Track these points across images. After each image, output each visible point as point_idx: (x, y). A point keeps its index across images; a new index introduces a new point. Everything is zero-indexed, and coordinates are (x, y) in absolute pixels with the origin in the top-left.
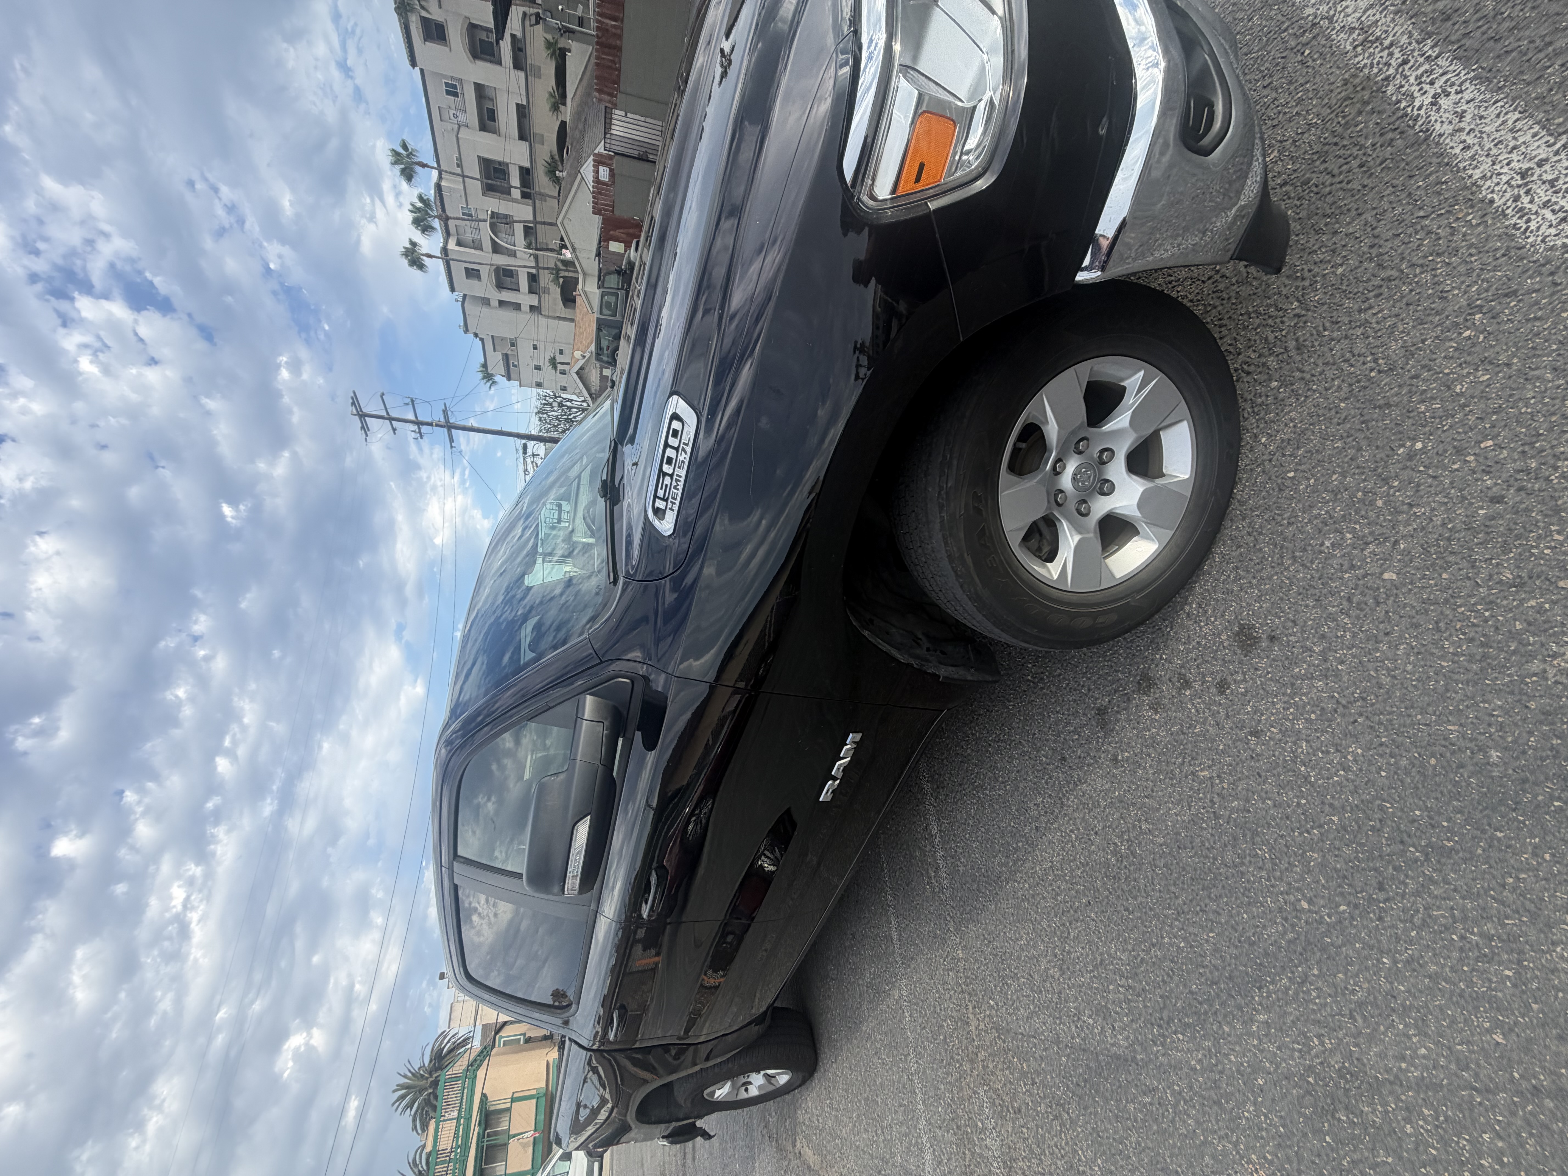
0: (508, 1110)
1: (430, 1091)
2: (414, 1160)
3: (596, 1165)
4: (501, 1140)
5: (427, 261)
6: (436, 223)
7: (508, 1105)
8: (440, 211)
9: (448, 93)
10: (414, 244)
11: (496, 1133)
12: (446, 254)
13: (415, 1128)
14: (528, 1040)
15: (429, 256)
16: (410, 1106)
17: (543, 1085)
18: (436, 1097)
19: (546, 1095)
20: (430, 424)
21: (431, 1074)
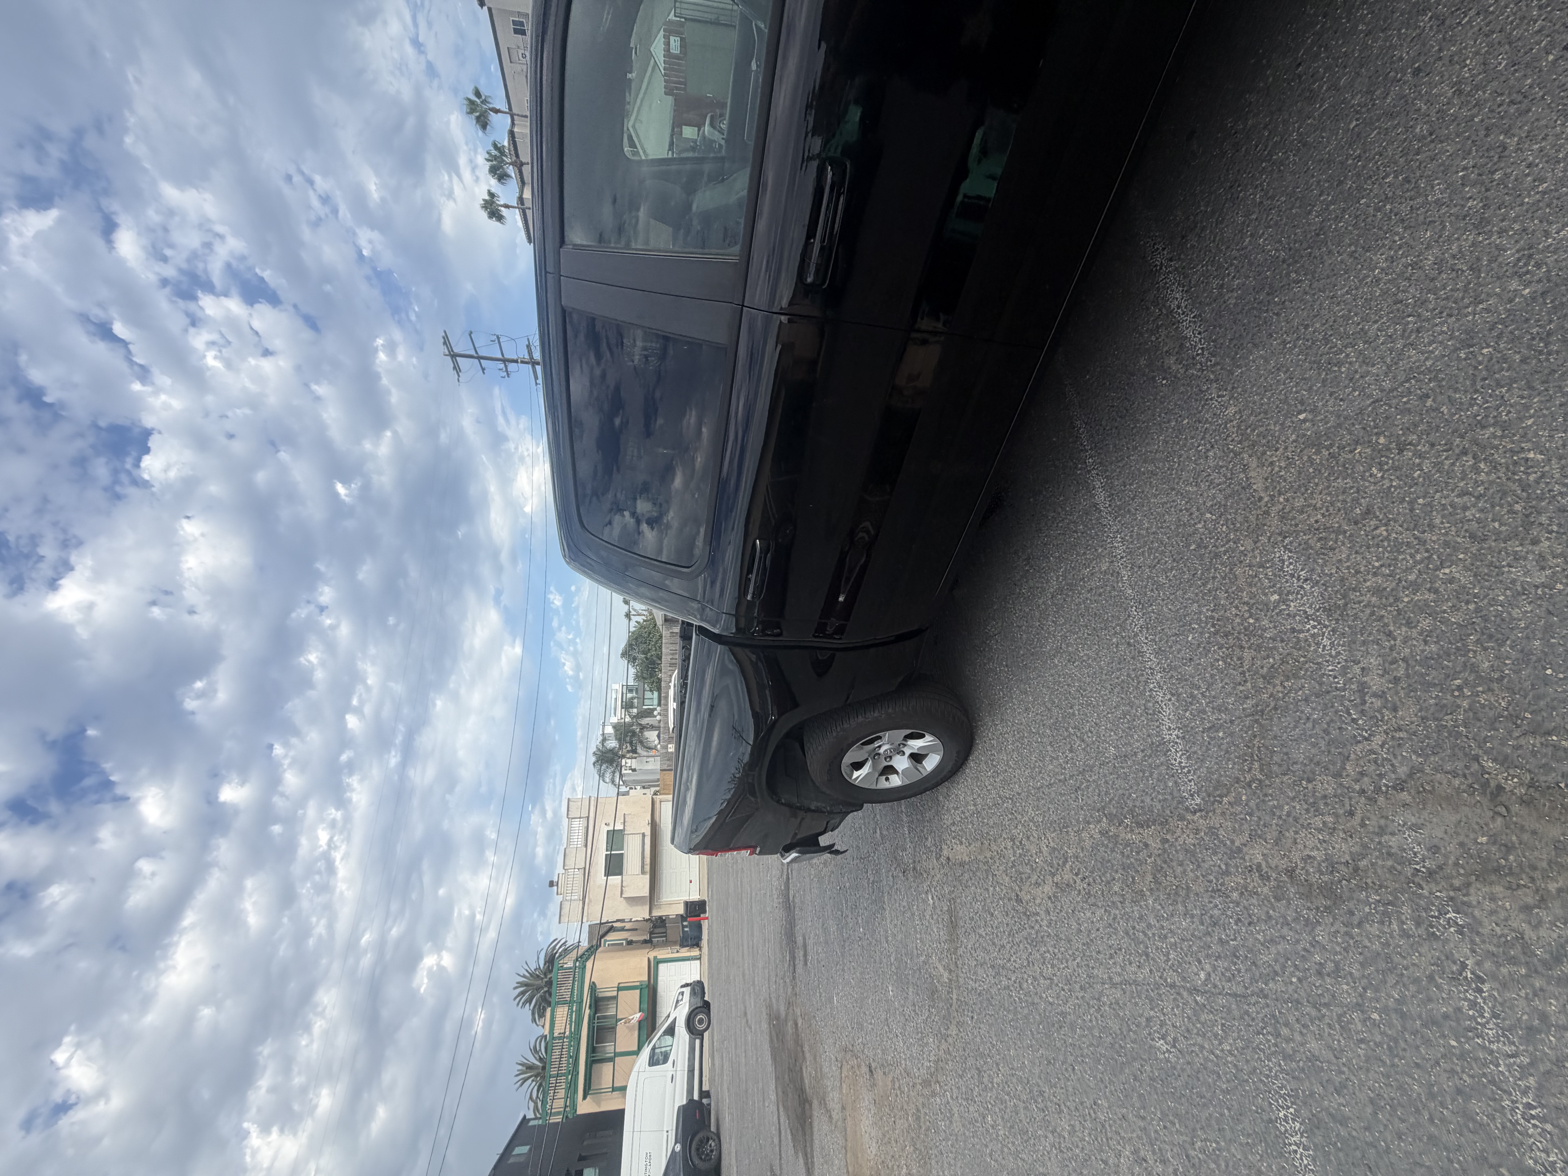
0: (615, 998)
1: (546, 989)
2: (535, 1047)
3: (698, 1042)
4: (609, 1023)
5: (504, 211)
6: (511, 170)
7: (615, 994)
8: (514, 158)
9: (516, 31)
10: (491, 195)
11: (605, 1017)
12: (522, 204)
13: (534, 1020)
14: (630, 943)
15: (507, 206)
16: (529, 1001)
17: (646, 979)
18: (550, 995)
19: (648, 986)
20: (516, 361)
21: (545, 975)
